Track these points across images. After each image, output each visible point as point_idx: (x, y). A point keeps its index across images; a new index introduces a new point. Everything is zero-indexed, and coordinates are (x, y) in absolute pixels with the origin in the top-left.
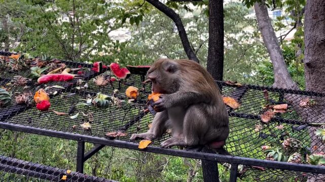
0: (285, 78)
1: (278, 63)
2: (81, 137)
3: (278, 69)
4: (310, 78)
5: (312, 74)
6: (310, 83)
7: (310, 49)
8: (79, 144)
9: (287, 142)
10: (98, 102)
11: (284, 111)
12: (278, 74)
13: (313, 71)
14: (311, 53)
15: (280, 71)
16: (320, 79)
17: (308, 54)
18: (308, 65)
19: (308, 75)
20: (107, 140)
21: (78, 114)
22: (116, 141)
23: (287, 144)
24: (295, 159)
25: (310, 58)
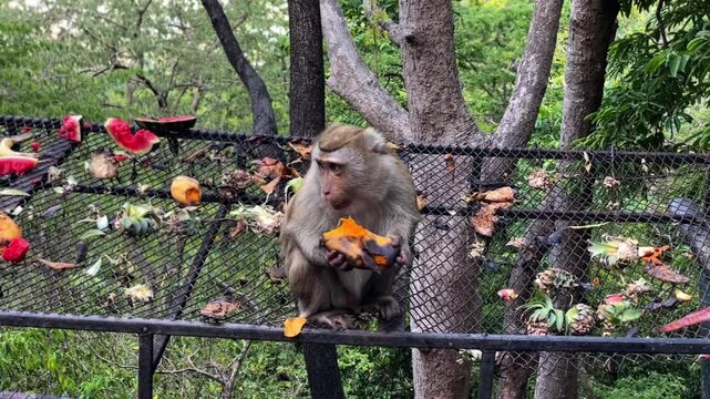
0: (353, 65)
1: (335, 33)
2: (148, 325)
3: (337, 45)
4: (415, 69)
5: (418, 58)
6: (415, 78)
7: (413, 7)
8: (142, 340)
9: (546, 278)
10: (132, 226)
11: (509, 204)
12: (338, 58)
13: (421, 52)
14: (414, 16)
15: (340, 51)
16: (436, 68)
17: (409, 16)
18: (410, 40)
19: (411, 61)
20: (208, 326)
21: (99, 263)
22: (229, 325)
23: (549, 282)
24: (582, 317)
25: (413, 25)
